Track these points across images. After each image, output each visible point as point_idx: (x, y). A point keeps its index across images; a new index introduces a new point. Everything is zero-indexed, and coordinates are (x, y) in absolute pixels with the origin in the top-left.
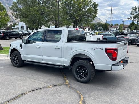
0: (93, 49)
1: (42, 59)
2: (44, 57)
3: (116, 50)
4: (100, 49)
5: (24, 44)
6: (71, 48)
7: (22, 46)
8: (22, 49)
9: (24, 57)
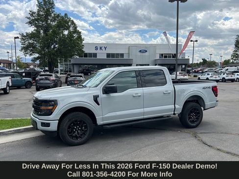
0: (203, 88)
1: (144, 113)
2: (146, 110)
3: (216, 87)
4: (209, 88)
5: (105, 95)
6: (183, 91)
7: (98, 99)
8: (99, 105)
9: (103, 119)
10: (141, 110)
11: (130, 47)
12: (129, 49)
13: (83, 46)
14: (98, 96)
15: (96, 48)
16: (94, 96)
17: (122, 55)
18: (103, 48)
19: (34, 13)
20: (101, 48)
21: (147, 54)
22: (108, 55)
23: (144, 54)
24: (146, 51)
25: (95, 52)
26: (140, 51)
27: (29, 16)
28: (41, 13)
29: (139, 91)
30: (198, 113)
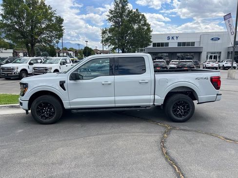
0: (197, 79)
3: (219, 78)
4: (205, 78)
5: (72, 82)
6: (167, 81)
7: (64, 84)
8: (65, 90)
9: (70, 104)
10: (112, 98)
11: (202, 35)
12: (201, 37)
13: (151, 36)
14: (64, 82)
15: (169, 38)
16: (60, 82)
17: (193, 44)
18: (175, 38)
19: (112, 11)
20: (173, 38)
21: (219, 41)
22: (179, 44)
23: (216, 41)
24: (219, 39)
25: (166, 41)
26: (212, 39)
27: (109, 14)
28: (118, 11)
29: (110, 79)
30: (188, 106)
